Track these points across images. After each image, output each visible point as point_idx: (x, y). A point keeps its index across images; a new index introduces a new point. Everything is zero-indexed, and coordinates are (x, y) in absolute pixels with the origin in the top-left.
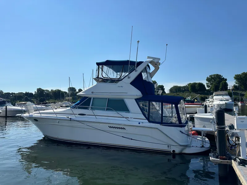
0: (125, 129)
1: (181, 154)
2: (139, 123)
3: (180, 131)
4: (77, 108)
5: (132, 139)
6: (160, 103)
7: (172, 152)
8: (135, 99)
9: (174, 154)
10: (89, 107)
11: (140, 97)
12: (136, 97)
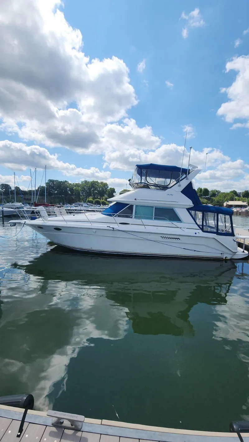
0: (180, 239)
1: (231, 260)
2: (196, 233)
3: (233, 240)
4: (116, 216)
5: (195, 251)
6: (216, 214)
7: (224, 258)
8: (186, 209)
9: (226, 260)
10: (132, 216)
11: (192, 207)
12: (188, 207)
